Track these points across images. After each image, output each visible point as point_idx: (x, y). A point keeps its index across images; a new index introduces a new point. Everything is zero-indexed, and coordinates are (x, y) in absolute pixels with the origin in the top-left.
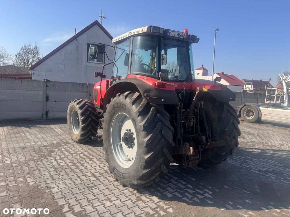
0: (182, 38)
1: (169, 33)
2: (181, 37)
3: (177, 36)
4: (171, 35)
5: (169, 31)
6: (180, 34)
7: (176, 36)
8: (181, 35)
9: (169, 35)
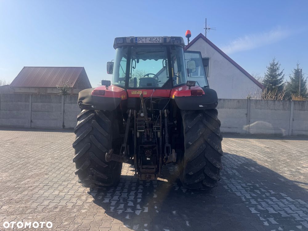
0: (158, 42)
1: (138, 41)
2: (155, 42)
3: (150, 42)
4: (140, 42)
5: (138, 39)
6: (153, 39)
7: (148, 42)
8: (155, 40)
9: (138, 42)
